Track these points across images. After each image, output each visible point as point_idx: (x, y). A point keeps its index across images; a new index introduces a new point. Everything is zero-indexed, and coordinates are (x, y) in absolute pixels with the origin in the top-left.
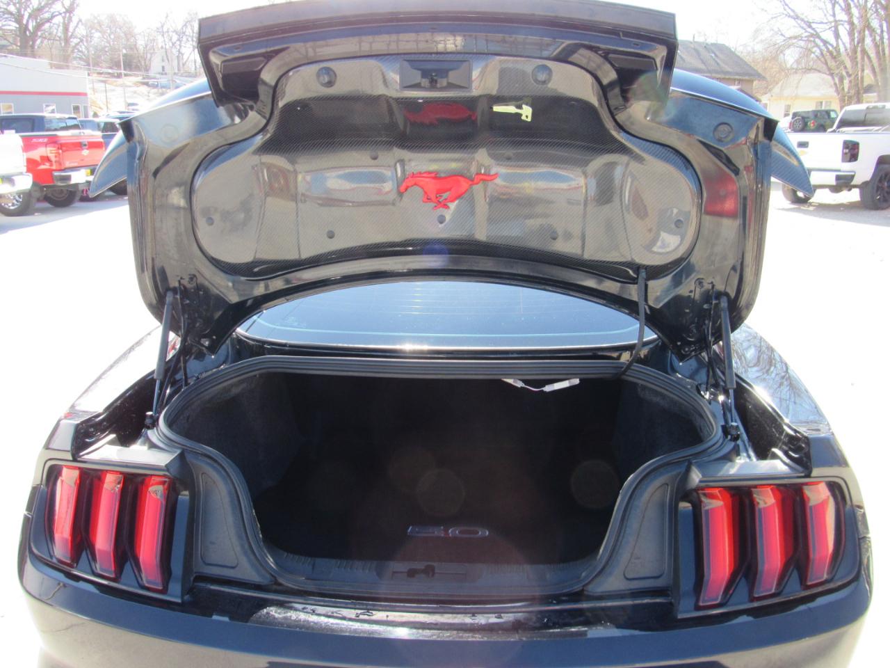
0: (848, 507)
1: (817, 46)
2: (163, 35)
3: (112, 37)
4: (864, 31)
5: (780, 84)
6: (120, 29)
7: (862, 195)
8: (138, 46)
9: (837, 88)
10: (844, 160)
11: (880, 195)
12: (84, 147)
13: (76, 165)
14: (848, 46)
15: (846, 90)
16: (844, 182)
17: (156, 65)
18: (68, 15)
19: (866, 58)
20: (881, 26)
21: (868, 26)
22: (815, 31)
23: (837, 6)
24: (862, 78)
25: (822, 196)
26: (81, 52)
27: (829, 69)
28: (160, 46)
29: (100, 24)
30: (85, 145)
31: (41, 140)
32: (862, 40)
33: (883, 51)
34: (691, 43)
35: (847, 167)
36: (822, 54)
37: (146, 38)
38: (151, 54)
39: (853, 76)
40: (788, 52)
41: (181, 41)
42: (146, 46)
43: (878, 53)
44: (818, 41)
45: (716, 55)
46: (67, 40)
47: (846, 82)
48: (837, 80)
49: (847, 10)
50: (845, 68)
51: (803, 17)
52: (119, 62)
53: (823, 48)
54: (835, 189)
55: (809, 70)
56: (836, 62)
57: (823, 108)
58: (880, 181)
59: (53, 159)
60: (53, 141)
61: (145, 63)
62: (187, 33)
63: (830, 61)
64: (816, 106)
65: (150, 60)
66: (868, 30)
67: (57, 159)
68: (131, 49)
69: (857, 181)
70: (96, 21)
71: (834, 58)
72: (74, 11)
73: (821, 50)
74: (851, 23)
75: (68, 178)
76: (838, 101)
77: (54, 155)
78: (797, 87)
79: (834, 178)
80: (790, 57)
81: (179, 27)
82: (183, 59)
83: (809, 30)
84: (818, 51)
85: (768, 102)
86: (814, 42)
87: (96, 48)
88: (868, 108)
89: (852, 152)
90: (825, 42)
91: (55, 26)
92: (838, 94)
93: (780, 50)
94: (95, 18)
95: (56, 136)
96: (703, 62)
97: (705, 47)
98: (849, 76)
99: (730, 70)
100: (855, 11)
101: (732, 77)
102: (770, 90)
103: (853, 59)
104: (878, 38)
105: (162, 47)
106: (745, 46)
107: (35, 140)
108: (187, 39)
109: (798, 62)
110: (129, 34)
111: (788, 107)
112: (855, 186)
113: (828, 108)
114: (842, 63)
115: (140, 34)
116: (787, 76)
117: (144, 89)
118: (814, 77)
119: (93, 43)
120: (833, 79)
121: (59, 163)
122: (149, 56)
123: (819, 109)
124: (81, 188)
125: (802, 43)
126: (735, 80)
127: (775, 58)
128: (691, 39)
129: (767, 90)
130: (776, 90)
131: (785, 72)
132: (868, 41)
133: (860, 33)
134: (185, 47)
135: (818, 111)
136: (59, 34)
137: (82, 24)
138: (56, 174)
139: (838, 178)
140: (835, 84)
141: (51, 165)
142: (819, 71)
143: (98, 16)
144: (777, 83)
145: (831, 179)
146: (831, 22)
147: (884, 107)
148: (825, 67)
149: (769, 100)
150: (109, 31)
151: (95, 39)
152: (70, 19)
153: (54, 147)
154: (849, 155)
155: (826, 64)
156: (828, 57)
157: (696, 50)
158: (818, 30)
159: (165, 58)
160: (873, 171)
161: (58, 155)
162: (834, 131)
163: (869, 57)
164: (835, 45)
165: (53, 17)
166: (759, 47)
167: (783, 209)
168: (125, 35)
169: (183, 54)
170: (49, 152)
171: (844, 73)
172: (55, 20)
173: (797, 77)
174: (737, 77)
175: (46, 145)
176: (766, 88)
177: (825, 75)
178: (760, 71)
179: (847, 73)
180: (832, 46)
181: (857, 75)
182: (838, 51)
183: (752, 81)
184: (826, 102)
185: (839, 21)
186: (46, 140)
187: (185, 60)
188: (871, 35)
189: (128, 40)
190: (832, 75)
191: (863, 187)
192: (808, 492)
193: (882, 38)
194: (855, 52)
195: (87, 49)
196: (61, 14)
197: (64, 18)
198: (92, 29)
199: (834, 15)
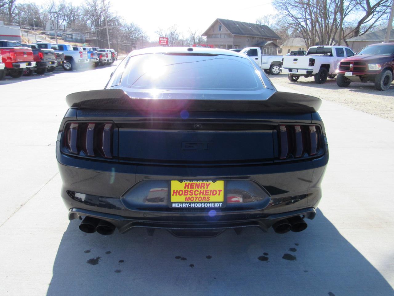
0: (321, 135)
1: (300, 28)
2: (51, 14)
3: (29, 14)
4: (316, 23)
5: (287, 41)
6: (32, 11)
7: (315, 78)
8: (40, 18)
9: (306, 43)
10: (310, 65)
11: (321, 78)
12: (25, 54)
13: (22, 61)
14: (310, 28)
15: (309, 44)
16: (309, 74)
17: (48, 26)
18: (10, 4)
19: (316, 33)
20: (322, 21)
21: (318, 21)
22: (299, 22)
23: (307, 13)
24: (315, 39)
25: (302, 79)
26: (16, 20)
27: (304, 36)
28: (49, 18)
29: (24, 8)
30: (25, 53)
31: (7, 50)
32: (315, 26)
33: (322, 30)
34: (255, 25)
35: (310, 68)
36: (301, 31)
37: (44, 15)
38: (46, 22)
39: (312, 39)
40: (289, 30)
41: (58, 17)
42: (44, 18)
43: (320, 30)
44: (300, 26)
45: (264, 30)
46: (10, 14)
47: (309, 41)
48: (306, 40)
49: (310, 15)
50: (309, 36)
51: (295, 16)
52: (33, 24)
53: (302, 28)
54: (306, 76)
55: (296, 36)
56: (306, 34)
57: (301, 50)
58: (322, 73)
59: (12, 58)
60: (12, 51)
61: (44, 25)
62: (61, 14)
63: (304, 34)
64: (299, 49)
65: (45, 24)
66: (318, 22)
67: (14, 58)
68: (38, 19)
69: (314, 73)
70: (22, 7)
71: (305, 32)
72: (13, 2)
73: (301, 29)
74: (312, 19)
75: (19, 66)
76: (306, 48)
77: (12, 56)
78: (292, 43)
79: (306, 72)
80: (290, 32)
81: (57, 11)
82: (59, 24)
83: (297, 22)
84: (300, 30)
85: (282, 48)
86: (299, 26)
87: (22, 18)
88: (318, 47)
89: (312, 62)
90: (303, 26)
91: (5, 8)
92: (307, 45)
93: (286, 29)
94: (22, 6)
95: (13, 49)
96: (260, 32)
97: (260, 27)
98: (311, 39)
99: (269, 35)
100: (313, 15)
101: (269, 38)
102: (283, 44)
103: (312, 32)
104: (321, 26)
105: (50, 19)
106: (274, 27)
107: (4, 50)
108: (61, 16)
109: (293, 33)
110: (37, 13)
111: (289, 50)
112: (313, 75)
113: (303, 50)
114: (308, 34)
115: (41, 13)
116: (289, 38)
117: (44, 36)
118: (298, 39)
119: (21, 16)
120: (305, 40)
121: (15, 59)
122: (45, 22)
123: (300, 50)
124: (24, 70)
125: (294, 27)
126: (271, 39)
127: (285, 32)
128: (255, 23)
129: (282, 43)
130: (285, 43)
131: (288, 37)
132: (317, 26)
133: (314, 23)
134: (60, 19)
135: (300, 51)
136: (7, 12)
137: (17, 8)
138: (14, 64)
139: (307, 72)
140: (306, 42)
141: (12, 60)
142: (300, 37)
143: (23, 5)
144: (286, 41)
145: (305, 72)
146: (304, 19)
147: (323, 47)
148: (302, 35)
149: (282, 47)
150: (28, 12)
151: (22, 15)
152: (12, 6)
153: (13, 53)
154: (311, 64)
155: (303, 34)
156: (303, 32)
157: (257, 28)
158: (300, 22)
159: (52, 23)
160: (319, 70)
161: (14, 57)
162: (306, 55)
163: (317, 32)
164: (306, 27)
165: (4, 4)
166: (278, 28)
167: (288, 83)
168: (35, 13)
169: (59, 22)
170: (10, 55)
171: (309, 38)
172: (5, 6)
173: (293, 39)
174: (272, 38)
175: (9, 52)
176: (282, 42)
177: (302, 39)
178: (279, 36)
179: (310, 37)
180: (305, 28)
181: (313, 38)
182: (307, 29)
183: (276, 40)
184: (302, 48)
185: (307, 18)
186: (9, 50)
187: (60, 25)
188: (318, 24)
189: (36, 15)
190: (305, 38)
191: (315, 75)
192: (310, 128)
193: (322, 26)
194: (313, 30)
195: (19, 18)
196: (7, 3)
197: (9, 5)
198: (21, 10)
199: (306, 16)
